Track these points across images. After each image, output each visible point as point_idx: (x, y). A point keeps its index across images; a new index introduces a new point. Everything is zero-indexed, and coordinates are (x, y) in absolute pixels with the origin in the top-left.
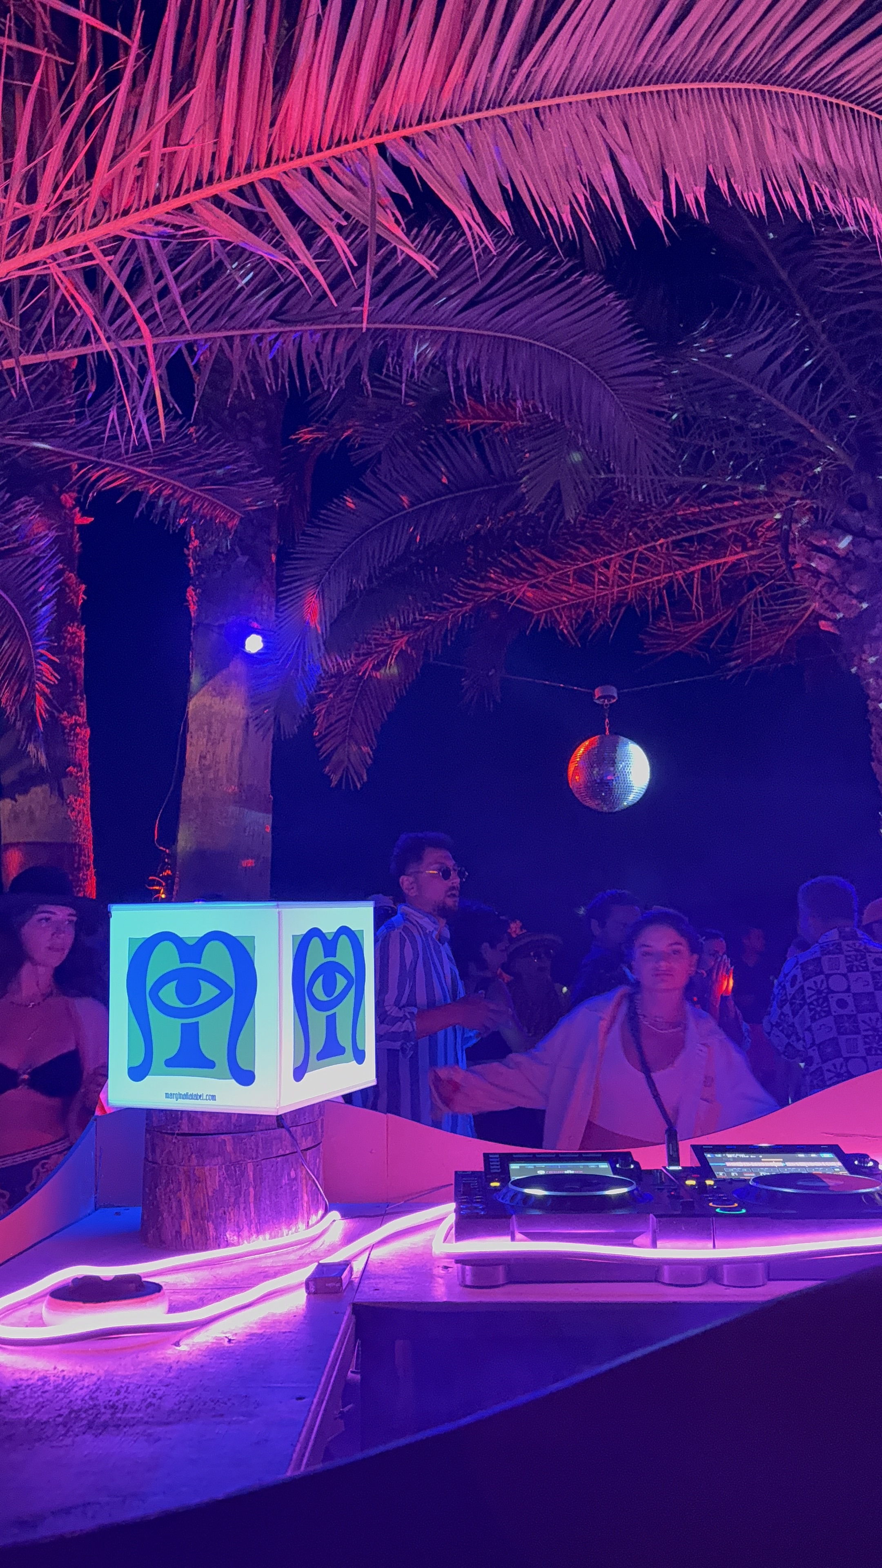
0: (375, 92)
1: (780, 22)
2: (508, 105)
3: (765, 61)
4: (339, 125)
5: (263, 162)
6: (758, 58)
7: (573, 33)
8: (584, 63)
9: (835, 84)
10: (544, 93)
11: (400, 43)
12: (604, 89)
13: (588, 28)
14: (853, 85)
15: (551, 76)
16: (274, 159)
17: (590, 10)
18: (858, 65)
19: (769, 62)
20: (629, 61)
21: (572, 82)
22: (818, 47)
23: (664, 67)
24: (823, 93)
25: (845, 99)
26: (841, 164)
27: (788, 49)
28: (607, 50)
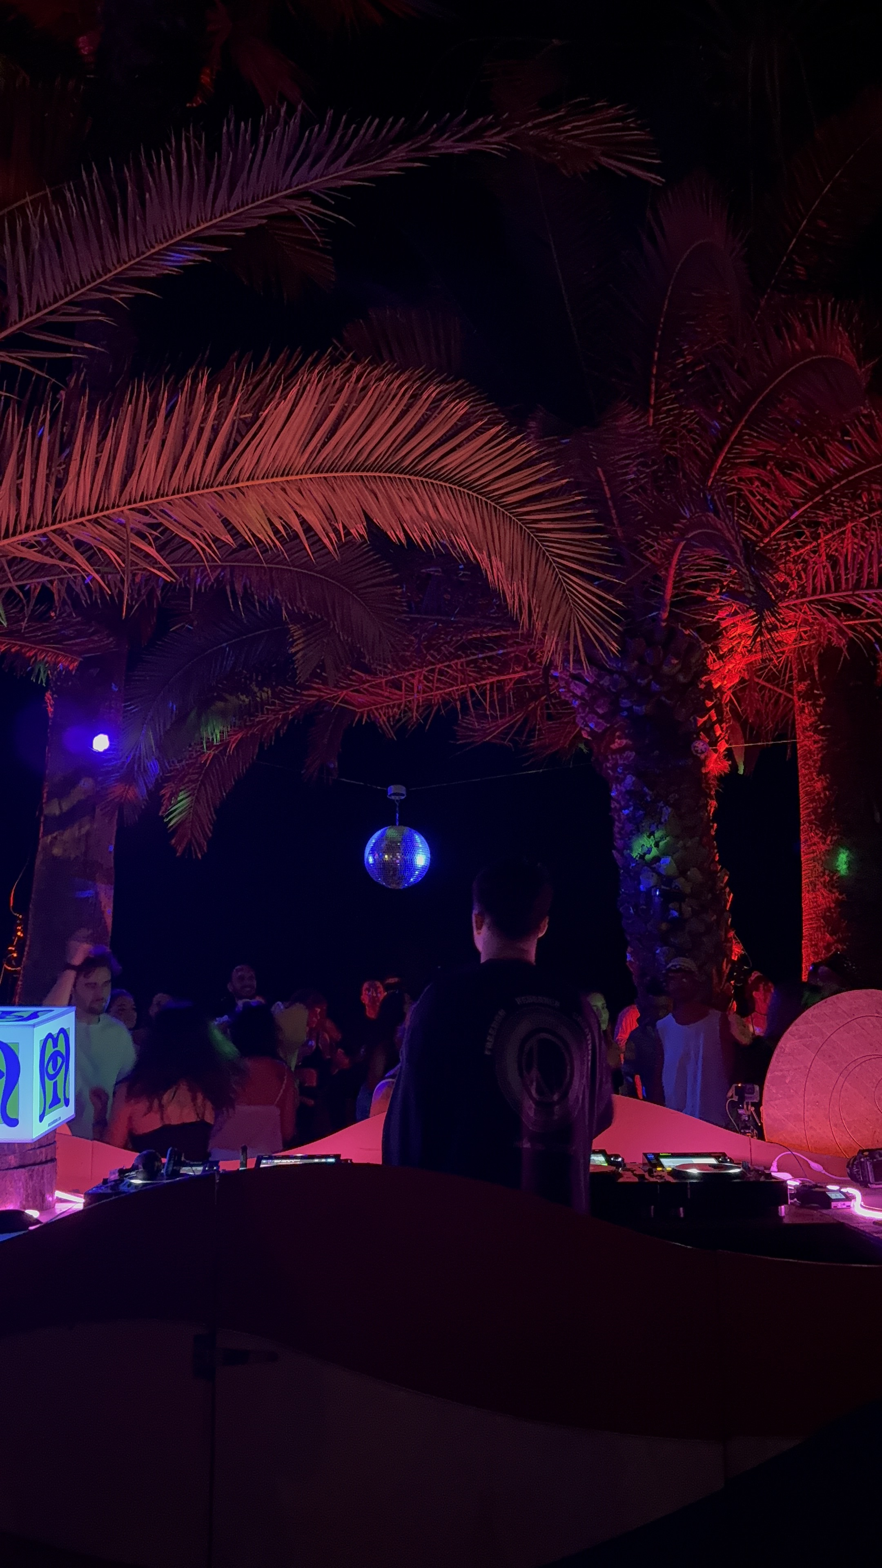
0: (124, 483)
1: (399, 435)
2: (217, 486)
3: (390, 459)
4: (102, 499)
5: (50, 522)
6: (383, 460)
7: (256, 449)
8: (266, 463)
9: (439, 472)
10: (241, 478)
11: (139, 455)
12: (282, 476)
13: (266, 446)
14: (450, 473)
15: (244, 471)
16: (58, 519)
17: (266, 435)
18: (453, 461)
19: (392, 460)
20: (297, 460)
21: (260, 472)
22: (424, 452)
23: (321, 464)
24: (431, 478)
25: (445, 482)
26: (448, 518)
27: (404, 453)
28: (280, 458)
